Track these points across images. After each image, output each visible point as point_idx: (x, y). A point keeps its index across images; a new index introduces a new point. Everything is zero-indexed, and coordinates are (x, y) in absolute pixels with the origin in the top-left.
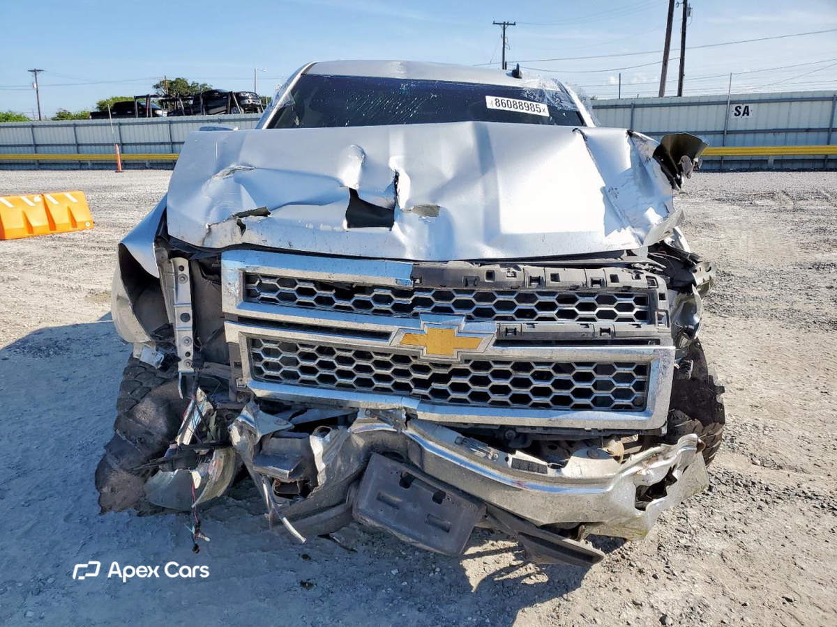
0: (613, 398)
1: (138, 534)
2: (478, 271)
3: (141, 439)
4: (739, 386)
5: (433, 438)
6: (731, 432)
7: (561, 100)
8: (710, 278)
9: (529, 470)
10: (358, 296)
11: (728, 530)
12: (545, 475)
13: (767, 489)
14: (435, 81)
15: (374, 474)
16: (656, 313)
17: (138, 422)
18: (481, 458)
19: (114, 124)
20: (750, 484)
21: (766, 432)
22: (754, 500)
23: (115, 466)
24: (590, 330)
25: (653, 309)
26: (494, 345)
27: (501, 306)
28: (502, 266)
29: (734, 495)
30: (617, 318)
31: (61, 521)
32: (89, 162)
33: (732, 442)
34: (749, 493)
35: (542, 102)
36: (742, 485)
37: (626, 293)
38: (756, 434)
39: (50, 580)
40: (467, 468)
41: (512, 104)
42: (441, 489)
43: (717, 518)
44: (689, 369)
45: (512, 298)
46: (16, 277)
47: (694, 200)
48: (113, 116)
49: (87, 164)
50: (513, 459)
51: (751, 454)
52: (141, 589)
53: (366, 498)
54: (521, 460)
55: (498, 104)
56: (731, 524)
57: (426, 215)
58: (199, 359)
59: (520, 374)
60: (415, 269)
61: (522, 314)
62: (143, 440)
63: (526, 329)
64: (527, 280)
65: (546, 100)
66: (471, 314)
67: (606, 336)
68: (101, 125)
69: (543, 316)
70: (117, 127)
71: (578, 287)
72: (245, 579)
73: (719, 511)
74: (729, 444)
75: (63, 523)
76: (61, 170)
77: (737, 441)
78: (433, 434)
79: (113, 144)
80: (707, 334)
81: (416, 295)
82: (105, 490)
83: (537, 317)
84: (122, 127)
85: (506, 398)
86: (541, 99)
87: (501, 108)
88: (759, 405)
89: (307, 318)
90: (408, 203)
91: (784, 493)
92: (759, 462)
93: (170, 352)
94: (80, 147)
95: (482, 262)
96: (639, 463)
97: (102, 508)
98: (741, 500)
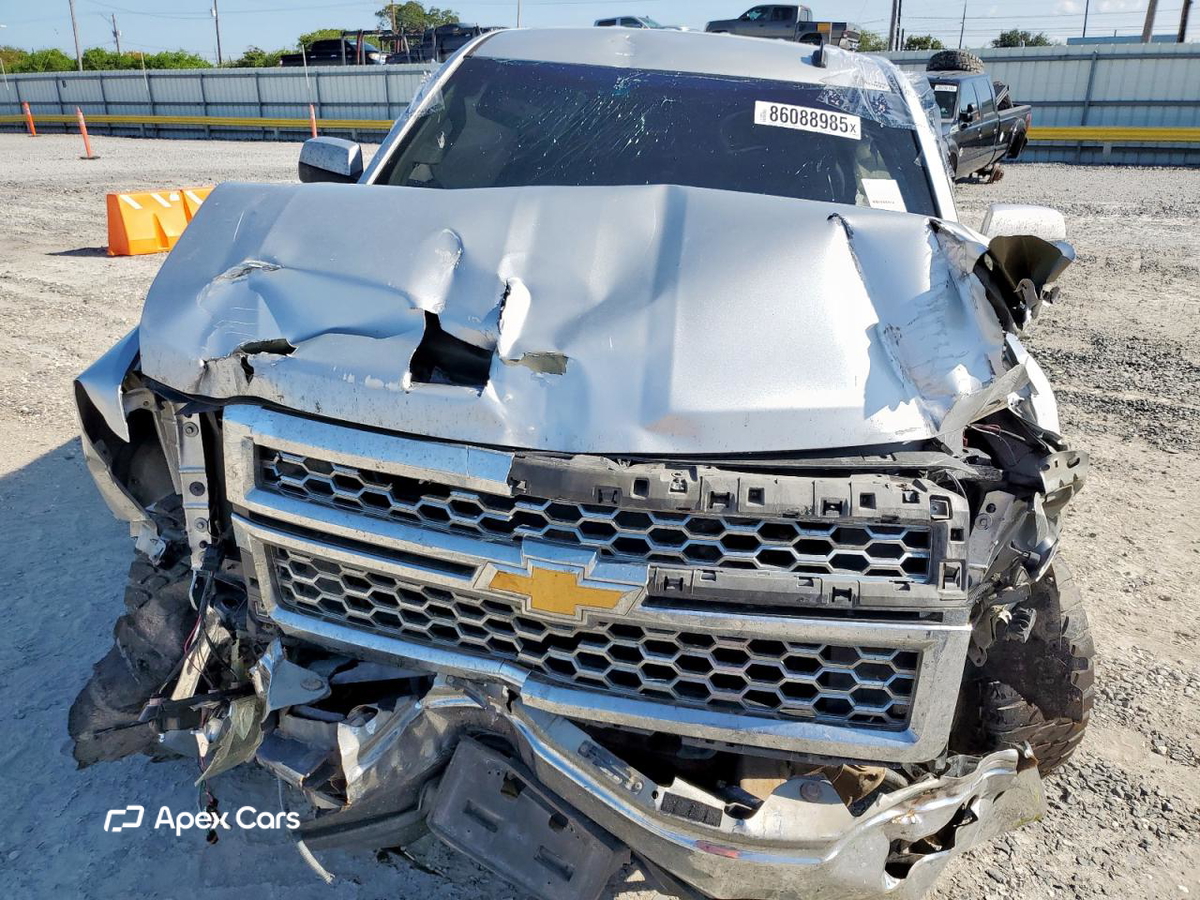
0: (852, 703)
1: (156, 785)
2: (621, 477)
3: (142, 661)
4: (1165, 592)
5: (546, 736)
6: (1129, 686)
7: (887, 108)
8: (1075, 478)
9: (689, 817)
10: (427, 500)
11: (1076, 883)
12: (716, 828)
13: (1165, 808)
14: (675, 73)
15: (461, 771)
16: (942, 564)
17: (141, 634)
18: (614, 784)
19: (310, 75)
20: (1138, 795)
21: (1190, 691)
22: (1136, 828)
23: (100, 703)
24: (815, 591)
25: (937, 557)
26: (644, 604)
27: (662, 537)
28: (669, 466)
29: (1103, 814)
30: (868, 569)
31: (57, 753)
32: (275, 130)
33: (1125, 705)
34: (1132, 813)
35: (852, 112)
36: (1122, 793)
37: (890, 525)
38: (1171, 693)
39: (13, 855)
40: (596, 794)
41: (799, 116)
42: (559, 810)
43: (1065, 856)
44: (1026, 626)
45: (680, 526)
46: (124, 319)
47: (1173, 221)
48: (310, 62)
49: (273, 132)
50: (666, 793)
51: (1154, 732)
52: (130, 889)
53: (446, 809)
54: (679, 797)
55: (774, 117)
56: (1085, 871)
57: (543, 370)
58: (213, 558)
59: (693, 649)
60: (517, 465)
61: (696, 553)
62: (144, 664)
63: (700, 582)
64: (706, 499)
65: (860, 109)
66: (609, 548)
67: (843, 602)
68: (293, 75)
69: (733, 559)
70: (314, 79)
71: (797, 514)
72: (283, 887)
73: (1070, 844)
74: (1118, 709)
75: (59, 754)
76: (238, 140)
77: (1134, 704)
78: (546, 729)
79: (308, 104)
80: (1132, 484)
81: (521, 507)
82: (85, 737)
83: (722, 560)
84: (321, 79)
85: (667, 687)
86: (852, 107)
87: (779, 123)
88: (1191, 633)
89: (346, 529)
90: (517, 347)
91: (1193, 818)
92: (1164, 749)
93: (177, 537)
94: (265, 108)
95: (635, 459)
96: (900, 805)
97: (80, 761)
98: (1116, 824)
